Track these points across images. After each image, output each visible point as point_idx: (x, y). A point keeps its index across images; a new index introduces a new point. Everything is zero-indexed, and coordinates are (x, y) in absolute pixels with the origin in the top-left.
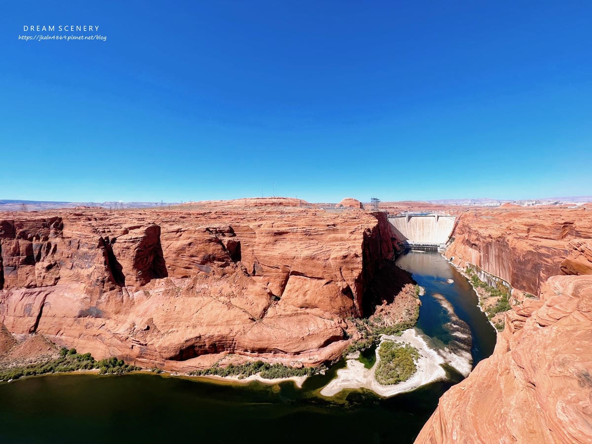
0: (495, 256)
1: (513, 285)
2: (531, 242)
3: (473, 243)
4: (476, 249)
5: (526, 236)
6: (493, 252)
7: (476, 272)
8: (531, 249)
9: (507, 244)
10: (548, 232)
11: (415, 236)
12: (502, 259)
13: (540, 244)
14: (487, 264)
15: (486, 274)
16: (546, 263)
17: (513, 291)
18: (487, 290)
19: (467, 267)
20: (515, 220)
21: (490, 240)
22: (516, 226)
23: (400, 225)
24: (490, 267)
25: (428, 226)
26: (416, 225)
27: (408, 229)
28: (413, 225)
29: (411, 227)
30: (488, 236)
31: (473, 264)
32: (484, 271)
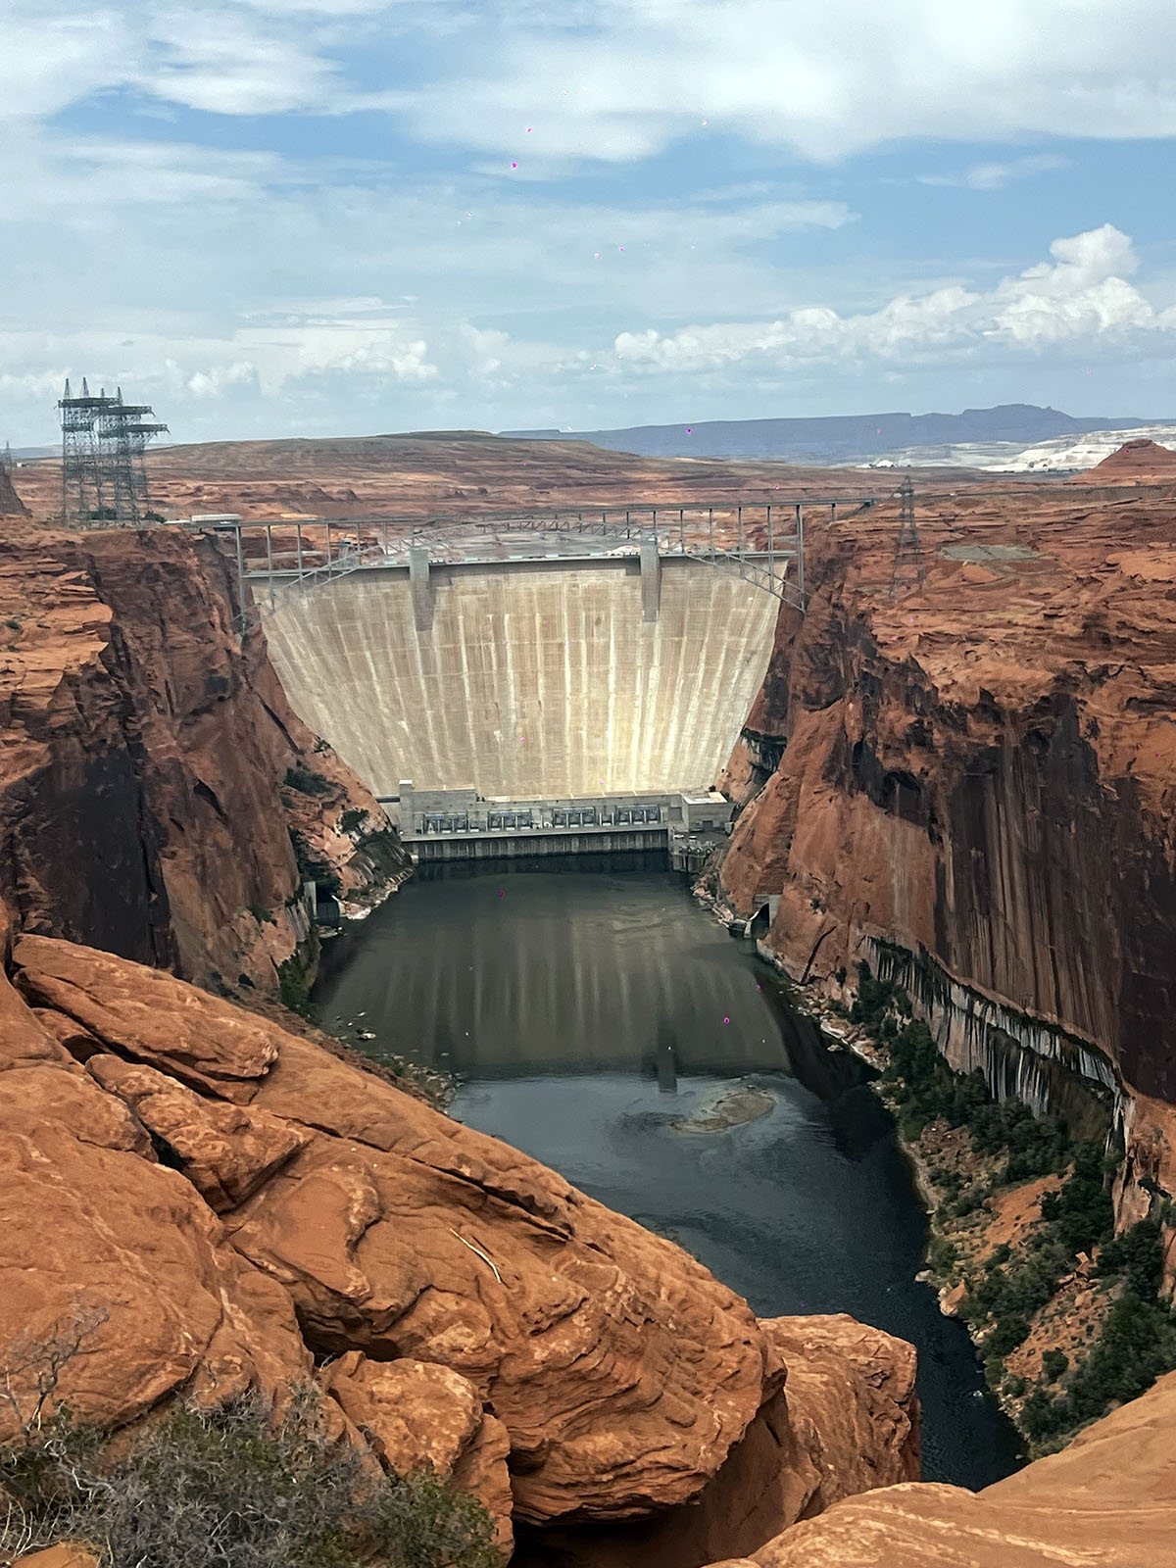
0: (1028, 858)
3: (891, 766)
4: (910, 815)
6: (1012, 826)
7: (918, 1005)
9: (1090, 755)
11: (486, 738)
12: (1067, 874)
14: (983, 925)
15: (978, 1008)
17: (1136, 1115)
18: (987, 1145)
19: (864, 967)
22: (1134, 611)
23: (368, 654)
24: (999, 947)
25: (590, 647)
26: (493, 646)
27: (432, 683)
28: (470, 649)
29: (459, 669)
30: (975, 700)
31: (901, 942)
32: (968, 990)
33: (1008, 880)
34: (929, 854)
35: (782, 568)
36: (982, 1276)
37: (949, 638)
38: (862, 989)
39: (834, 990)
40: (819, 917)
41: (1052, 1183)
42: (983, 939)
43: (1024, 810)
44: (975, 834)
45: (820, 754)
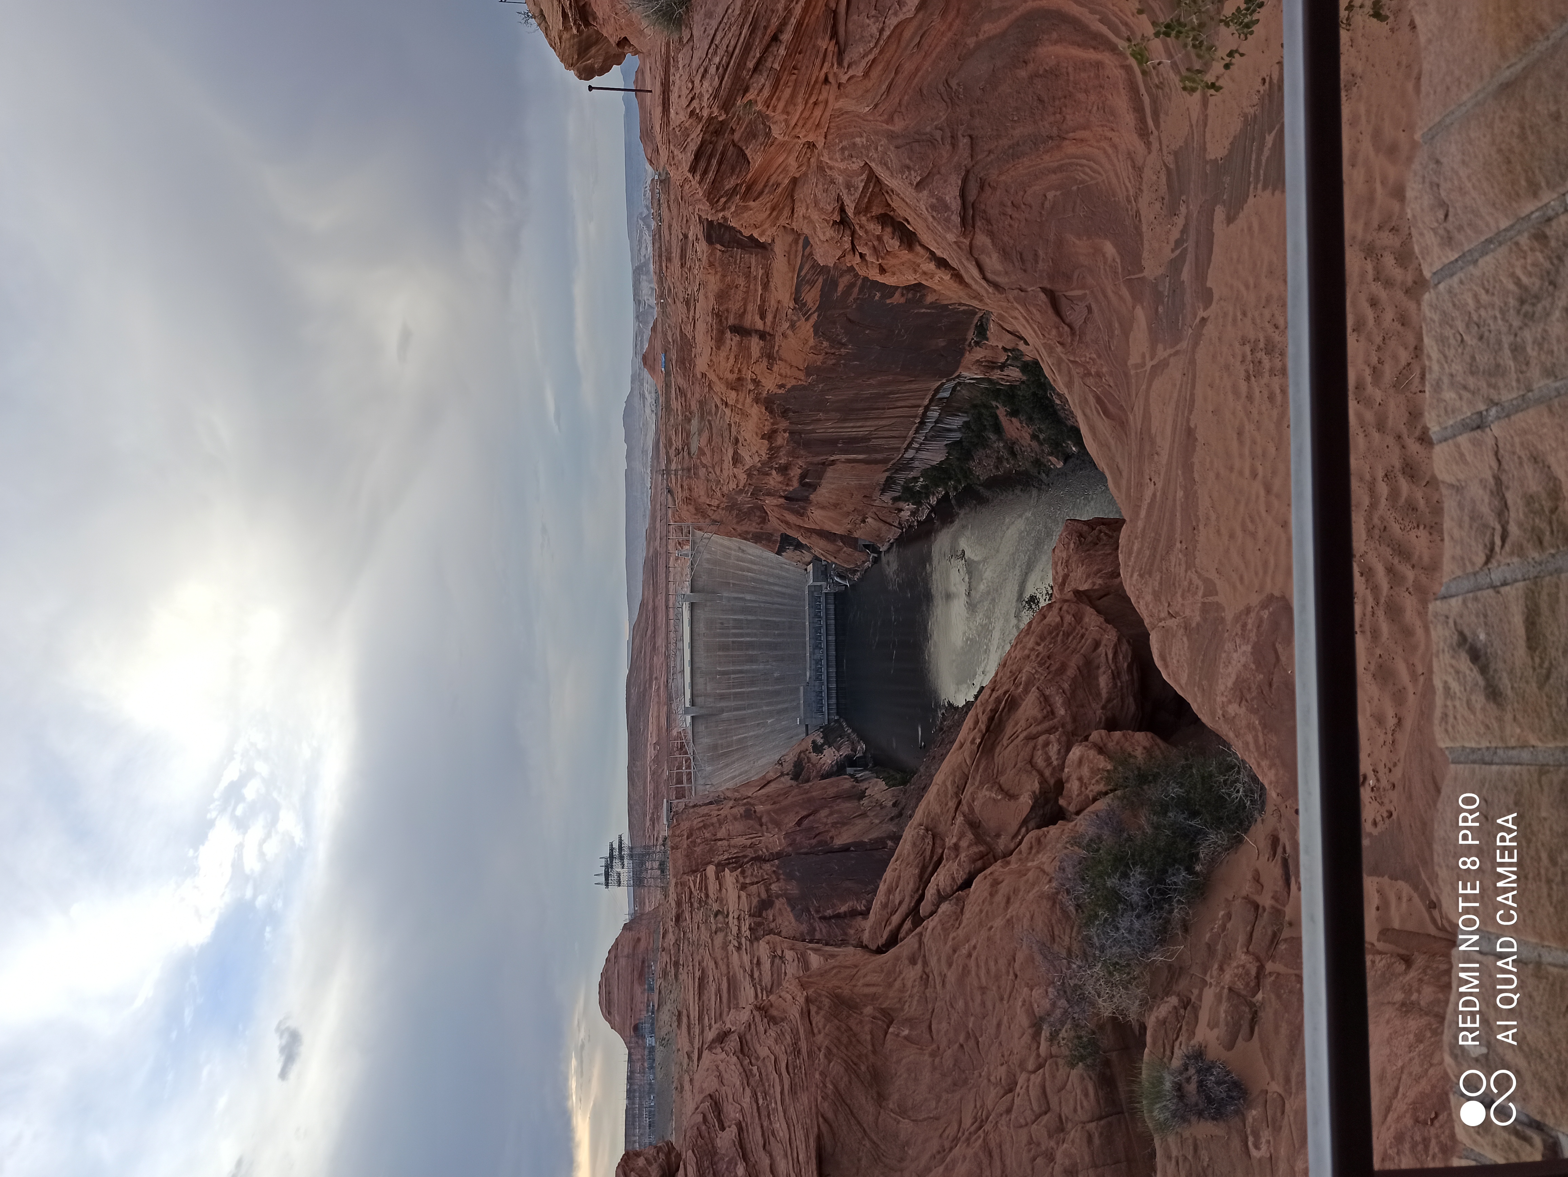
0: (843, 419)
1: (947, 374)
2: (783, 324)
3: (797, 484)
4: (821, 476)
5: (762, 337)
6: (826, 426)
7: (913, 475)
9: (794, 389)
10: (741, 281)
12: (851, 401)
14: (875, 442)
19: (895, 499)
20: (702, 365)
22: (725, 365)
24: (886, 434)
25: (734, 628)
26: (732, 676)
27: (750, 706)
29: (743, 693)
30: (766, 442)
31: (882, 481)
32: (906, 450)
33: (852, 429)
34: (839, 466)
35: (699, 533)
36: (1046, 448)
37: (736, 453)
38: (906, 501)
39: (905, 514)
40: (869, 520)
41: (1001, 412)
42: (882, 441)
43: (820, 420)
44: (831, 444)
45: (791, 518)
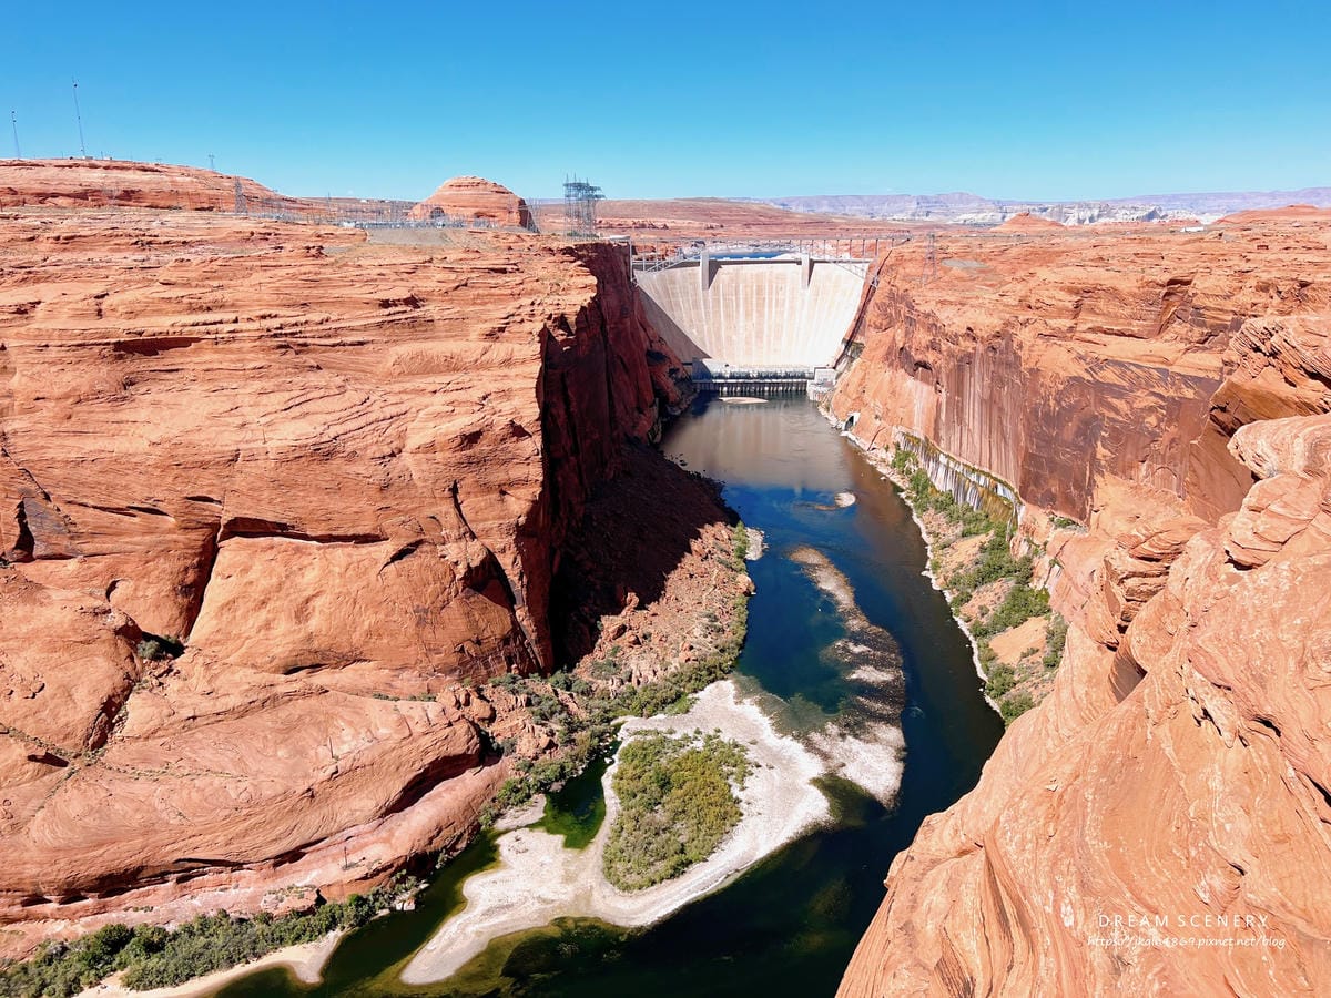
0: (982, 401)
1: (1023, 494)
2: (1081, 349)
3: (918, 357)
4: (925, 380)
5: (1071, 329)
6: (976, 386)
7: (922, 461)
8: (1077, 370)
9: (1018, 358)
10: (1127, 311)
11: (729, 339)
12: (1001, 409)
13: (1103, 353)
14: (958, 429)
15: (952, 465)
16: (1113, 415)
17: (1024, 512)
18: (953, 519)
19: (898, 445)
20: (1043, 273)
21: (967, 345)
22: (1045, 295)
23: (681, 300)
25: (777, 300)
26: (734, 298)
27: (707, 313)
28: (725, 299)
29: (719, 307)
31: (916, 435)
34: (934, 397)
35: (866, 267)
38: (896, 454)
39: (882, 454)
40: (878, 422)
41: (983, 538)
42: (958, 435)
44: (958, 389)
45: (882, 351)
